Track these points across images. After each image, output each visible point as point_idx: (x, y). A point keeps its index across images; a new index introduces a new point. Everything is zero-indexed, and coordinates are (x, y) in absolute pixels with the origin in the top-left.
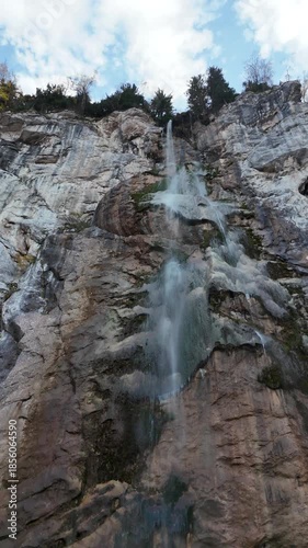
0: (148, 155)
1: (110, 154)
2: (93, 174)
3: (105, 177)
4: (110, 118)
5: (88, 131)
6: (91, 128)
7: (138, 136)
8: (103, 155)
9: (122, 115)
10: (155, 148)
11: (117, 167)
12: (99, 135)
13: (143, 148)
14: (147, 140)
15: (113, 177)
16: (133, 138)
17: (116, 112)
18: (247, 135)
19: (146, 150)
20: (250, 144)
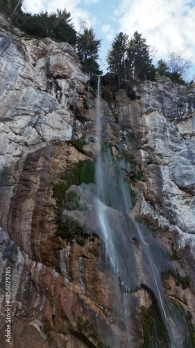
0: (71, 108)
1: (32, 90)
2: (8, 115)
3: (21, 122)
4: (42, 43)
5: (15, 50)
6: (19, 48)
7: (65, 77)
8: (25, 90)
9: (54, 45)
10: (80, 105)
11: (37, 113)
12: (26, 59)
13: (67, 96)
14: (72, 87)
15: (30, 124)
16: (59, 77)
17: (49, 39)
18: (168, 134)
19: (71, 99)
20: (172, 148)
